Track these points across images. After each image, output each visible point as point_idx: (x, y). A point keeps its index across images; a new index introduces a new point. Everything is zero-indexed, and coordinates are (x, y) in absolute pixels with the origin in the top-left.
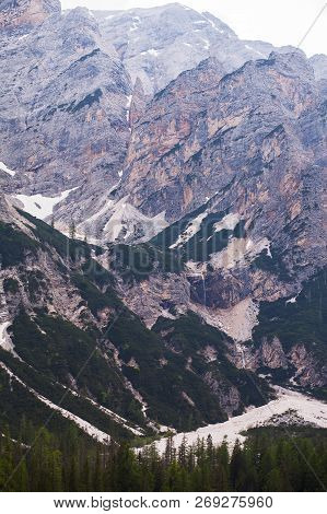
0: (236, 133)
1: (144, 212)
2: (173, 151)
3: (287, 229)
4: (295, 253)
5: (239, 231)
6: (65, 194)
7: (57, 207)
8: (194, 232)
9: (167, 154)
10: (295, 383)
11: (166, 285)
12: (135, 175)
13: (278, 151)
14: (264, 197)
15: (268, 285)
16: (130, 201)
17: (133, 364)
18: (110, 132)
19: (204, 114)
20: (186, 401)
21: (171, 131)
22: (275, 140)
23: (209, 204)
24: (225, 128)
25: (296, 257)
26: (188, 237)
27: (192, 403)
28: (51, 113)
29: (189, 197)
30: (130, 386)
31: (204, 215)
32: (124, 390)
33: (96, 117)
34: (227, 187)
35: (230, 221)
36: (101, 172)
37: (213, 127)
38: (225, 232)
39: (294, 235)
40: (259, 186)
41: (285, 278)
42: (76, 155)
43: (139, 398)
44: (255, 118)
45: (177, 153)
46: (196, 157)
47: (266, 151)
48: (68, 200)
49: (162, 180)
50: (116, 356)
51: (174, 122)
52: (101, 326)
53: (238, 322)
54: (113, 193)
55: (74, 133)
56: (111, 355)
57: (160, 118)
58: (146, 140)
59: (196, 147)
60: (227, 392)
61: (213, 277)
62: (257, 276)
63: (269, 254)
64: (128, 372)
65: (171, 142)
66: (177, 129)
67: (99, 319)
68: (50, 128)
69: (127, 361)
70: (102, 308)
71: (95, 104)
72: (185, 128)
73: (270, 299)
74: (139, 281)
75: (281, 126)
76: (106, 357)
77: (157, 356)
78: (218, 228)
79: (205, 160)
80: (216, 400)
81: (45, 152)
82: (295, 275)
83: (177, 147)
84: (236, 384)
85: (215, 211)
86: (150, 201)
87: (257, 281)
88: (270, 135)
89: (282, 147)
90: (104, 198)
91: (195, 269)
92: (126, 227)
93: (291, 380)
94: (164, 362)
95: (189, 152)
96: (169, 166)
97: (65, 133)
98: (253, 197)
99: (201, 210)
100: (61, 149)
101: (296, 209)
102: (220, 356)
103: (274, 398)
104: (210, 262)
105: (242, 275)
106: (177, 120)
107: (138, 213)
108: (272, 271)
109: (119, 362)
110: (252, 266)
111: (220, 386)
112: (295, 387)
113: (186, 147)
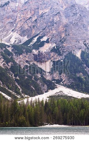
0: (47, 14)
1: (21, 36)
2: (29, 19)
3: (60, 41)
4: (63, 48)
5: (47, 41)
8: (35, 42)
9: (28, 20)
10: (62, 84)
11: (27, 56)
12: (19, 25)
13: (58, 19)
14: (54, 32)
15: (55, 57)
16: (17, 33)
17: (18, 78)
18: (12, 13)
19: (38, 8)
20: (32, 88)
21: (29, 13)
22: (57, 16)
23: (39, 34)
24: (43, 13)
25: (63, 49)
26: (33, 43)
27: (34, 89)
29: (34, 32)
30: (17, 84)
31: (38, 37)
32: (15, 85)
33: (8, 8)
34: (44, 29)
35: (45, 39)
36: (9, 24)
37: (41, 12)
38: (44, 42)
39: (62, 42)
40: (53, 29)
41: (60, 54)
42: (2, 20)
43: (19, 87)
44: (52, 10)
45: (30, 19)
46: (36, 20)
47: (55, 19)
49: (26, 27)
52: (9, 67)
53: (47, 67)
54: (13, 30)
55: (2, 13)
56: (12, 76)
57: (26, 9)
58: (22, 16)
59: (36, 18)
60: (44, 86)
61: (40, 54)
62: (52, 54)
63: (56, 48)
64: (17, 80)
65: (29, 16)
66: (31, 13)
69: (16, 77)
70: (9, 62)
71: (8, 5)
72: (33, 12)
73: (56, 60)
74: (20, 55)
75: (59, 12)
76: (10, 76)
77: (24, 76)
78: (42, 40)
79: (38, 21)
80: (41, 88)
82: (63, 54)
83: (31, 18)
84: (46, 84)
85: (41, 36)
86: (23, 33)
87: (52, 55)
88: (56, 15)
89: (60, 18)
90: (10, 32)
91: (35, 52)
92: (16, 40)
93: (61, 83)
94: (26, 77)
95: (34, 19)
96: (28, 23)
98: (51, 32)
101: (63, 35)
102: (42, 76)
103: (56, 88)
104: (39, 50)
105: (48, 53)
106: (31, 10)
107: (20, 36)
108: (56, 52)
109: (14, 77)
110: (51, 51)
111: (42, 84)
112: (62, 85)
113: (33, 18)
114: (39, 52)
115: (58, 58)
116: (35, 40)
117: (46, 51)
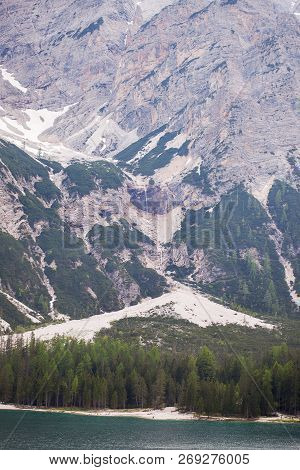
0: (198, 63)
1: (123, 127)
2: (149, 76)
3: (214, 151)
4: (218, 171)
5: (183, 151)
6: (66, 109)
7: (57, 120)
8: (150, 149)
9: (144, 80)
10: (191, 279)
12: (120, 95)
13: (221, 84)
14: (206, 122)
15: (194, 197)
16: (113, 118)
17: (53, 266)
18: (107, 56)
19: (174, 46)
20: (90, 294)
21: (152, 58)
22: (218, 74)
23: (164, 127)
24: (189, 60)
25: (218, 175)
26: (145, 153)
27: (94, 295)
28: (60, 39)
29: (155, 117)
30: (46, 282)
31: (162, 134)
33: (98, 42)
34: (181, 112)
35: (177, 143)
36: (96, 90)
37: (181, 57)
38: (173, 151)
39: (219, 156)
40: (202, 112)
41: (207, 192)
42: (77, 75)
43: (51, 292)
44: (214, 51)
45: (152, 78)
46: (164, 83)
47: (212, 82)
48: (67, 114)
49: (139, 101)
50: (42, 259)
51: (154, 50)
52: (34, 237)
53: (162, 228)
54: (102, 110)
55: (77, 57)
56: (38, 259)
57: (142, 47)
58: (131, 66)
59: (167, 74)
60: (128, 287)
61: (153, 189)
62: (186, 189)
63: (199, 171)
64: (48, 271)
65: (150, 68)
66: (157, 56)
67: (34, 230)
68: (58, 52)
69: (49, 263)
71: (95, 32)
72: (163, 55)
73: (195, 208)
75: (225, 63)
76: (31, 260)
77: (74, 260)
78: (169, 145)
79: (171, 86)
80: (116, 294)
81: (52, 73)
82: (216, 189)
83: (153, 73)
84: (139, 282)
85: (171, 131)
86: (128, 118)
87: (186, 194)
88: (216, 70)
89: (224, 80)
90: (94, 114)
91: (140, 182)
92: (104, 140)
93: (189, 277)
94: (79, 264)
95: (161, 78)
96: (145, 89)
97: (70, 56)
98: (197, 121)
99: (161, 129)
100: (66, 70)
101: (224, 134)
102: (133, 258)
103: (167, 292)
104: (154, 177)
105: (176, 188)
106: (157, 49)
107: (118, 128)
108: (199, 185)
109: (43, 264)
110: (183, 181)
111: (124, 283)
112: (191, 282)
113: (160, 74)
114: (152, 182)
115: (202, 202)
116: (154, 141)
117: (169, 180)
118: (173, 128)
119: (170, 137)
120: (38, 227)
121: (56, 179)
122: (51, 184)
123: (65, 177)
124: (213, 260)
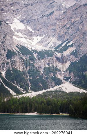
0: (77, 22)
1: (58, 40)
4: (79, 51)
5: (71, 46)
6: (44, 36)
7: (42, 39)
9: (63, 27)
10: (70, 80)
12: (58, 32)
13: (82, 27)
15: (73, 58)
16: (56, 38)
17: (31, 78)
18: (55, 21)
19: (71, 17)
21: (66, 21)
22: (81, 25)
24: (75, 21)
26: (62, 47)
27: (41, 85)
28: (43, 17)
30: (29, 83)
31: (67, 42)
32: (27, 83)
33: (52, 18)
34: (72, 35)
35: (70, 44)
36: (52, 31)
37: (73, 21)
38: (69, 46)
39: (80, 47)
40: (77, 35)
41: (76, 57)
42: (47, 27)
43: (30, 85)
44: (82, 18)
45: (65, 27)
46: (68, 28)
47: (80, 27)
48: (44, 37)
49: (62, 33)
51: (66, 19)
54: (53, 36)
55: (47, 22)
56: (27, 76)
57: (63, 18)
58: (60, 24)
59: (69, 25)
60: (51, 83)
62: (71, 56)
64: (30, 80)
68: (42, 21)
71: (52, 15)
73: (73, 61)
74: (42, 59)
75: (83, 21)
78: (68, 45)
79: (70, 28)
80: (48, 85)
81: (41, 26)
82: (79, 56)
83: (66, 25)
86: (60, 38)
87: (71, 58)
90: (50, 37)
92: (53, 44)
94: (38, 77)
95: (68, 26)
96: (64, 30)
97: (45, 22)
98: (75, 38)
99: (67, 40)
100: (44, 25)
102: (54, 75)
103: (62, 84)
104: (63, 53)
105: (68, 56)
106: (67, 19)
108: (74, 55)
109: (29, 78)
110: (70, 54)
111: (50, 82)
113: (67, 25)
114: (62, 55)
115: (75, 60)
116: (65, 44)
117: (67, 54)
118: (70, 40)
119: (69, 42)
120: (28, 68)
121: (35, 55)
122: (34, 57)
123: (37, 55)
124: (75, 75)
